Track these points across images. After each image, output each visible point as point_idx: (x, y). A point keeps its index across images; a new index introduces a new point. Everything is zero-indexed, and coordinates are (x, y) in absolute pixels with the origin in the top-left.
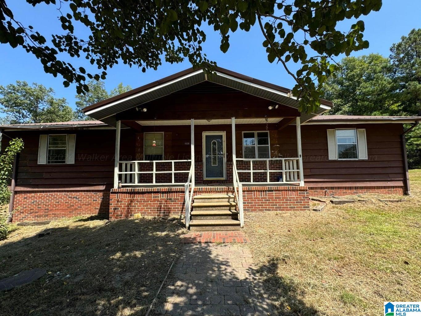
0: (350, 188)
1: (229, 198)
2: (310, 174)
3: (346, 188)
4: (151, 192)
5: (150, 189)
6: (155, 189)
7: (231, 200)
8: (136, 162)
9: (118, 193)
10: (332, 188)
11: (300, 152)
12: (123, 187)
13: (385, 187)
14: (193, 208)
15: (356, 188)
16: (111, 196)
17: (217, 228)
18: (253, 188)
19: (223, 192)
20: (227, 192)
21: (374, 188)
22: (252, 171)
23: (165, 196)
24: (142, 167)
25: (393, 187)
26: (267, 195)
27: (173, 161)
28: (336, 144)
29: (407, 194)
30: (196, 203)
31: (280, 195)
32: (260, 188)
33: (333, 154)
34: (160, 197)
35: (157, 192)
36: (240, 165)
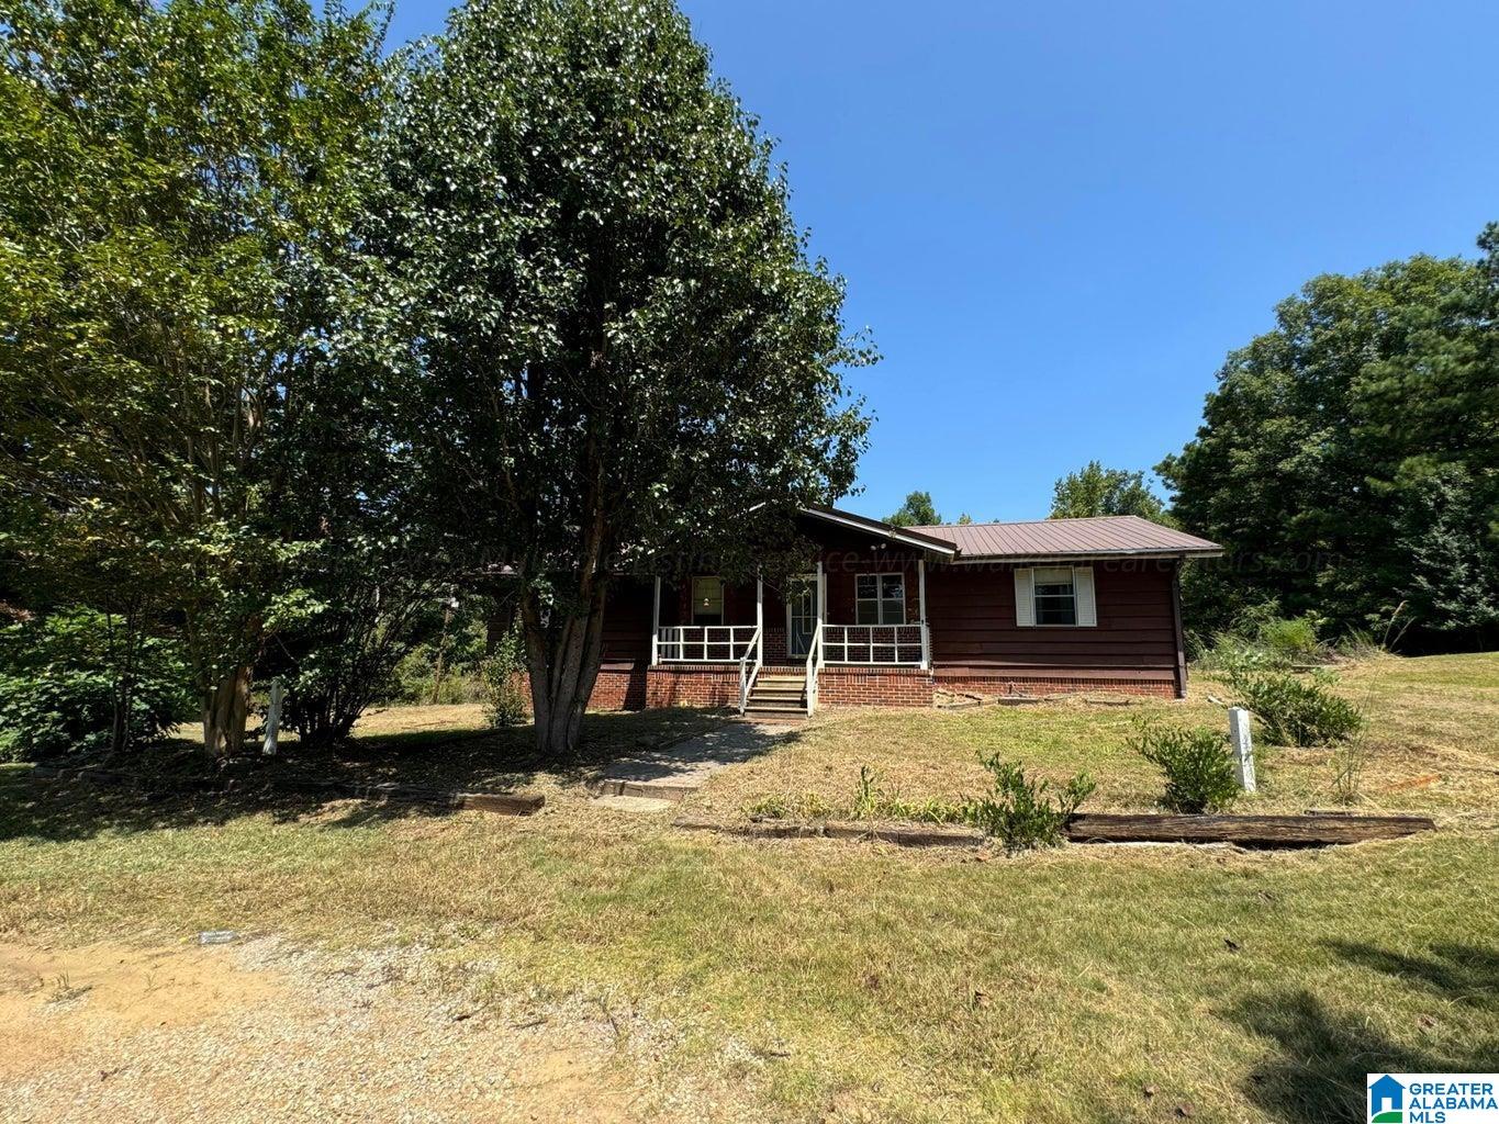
0: (1062, 681)
2: (980, 651)
3: (1051, 680)
4: (701, 672)
5: (699, 667)
6: (707, 668)
8: (681, 628)
9: (656, 671)
10: (1025, 680)
11: (923, 616)
12: (664, 663)
13: (1134, 682)
14: (752, 692)
15: (1074, 681)
16: (649, 675)
17: (777, 715)
18: (846, 670)
19: (792, 674)
22: (846, 644)
23: (720, 678)
24: (689, 635)
25: (1153, 682)
26: (867, 682)
27: (732, 627)
28: (1033, 596)
29: (1179, 696)
30: (760, 687)
31: (888, 681)
32: (857, 670)
33: (1026, 616)
34: (713, 678)
35: (710, 672)
36: (830, 635)
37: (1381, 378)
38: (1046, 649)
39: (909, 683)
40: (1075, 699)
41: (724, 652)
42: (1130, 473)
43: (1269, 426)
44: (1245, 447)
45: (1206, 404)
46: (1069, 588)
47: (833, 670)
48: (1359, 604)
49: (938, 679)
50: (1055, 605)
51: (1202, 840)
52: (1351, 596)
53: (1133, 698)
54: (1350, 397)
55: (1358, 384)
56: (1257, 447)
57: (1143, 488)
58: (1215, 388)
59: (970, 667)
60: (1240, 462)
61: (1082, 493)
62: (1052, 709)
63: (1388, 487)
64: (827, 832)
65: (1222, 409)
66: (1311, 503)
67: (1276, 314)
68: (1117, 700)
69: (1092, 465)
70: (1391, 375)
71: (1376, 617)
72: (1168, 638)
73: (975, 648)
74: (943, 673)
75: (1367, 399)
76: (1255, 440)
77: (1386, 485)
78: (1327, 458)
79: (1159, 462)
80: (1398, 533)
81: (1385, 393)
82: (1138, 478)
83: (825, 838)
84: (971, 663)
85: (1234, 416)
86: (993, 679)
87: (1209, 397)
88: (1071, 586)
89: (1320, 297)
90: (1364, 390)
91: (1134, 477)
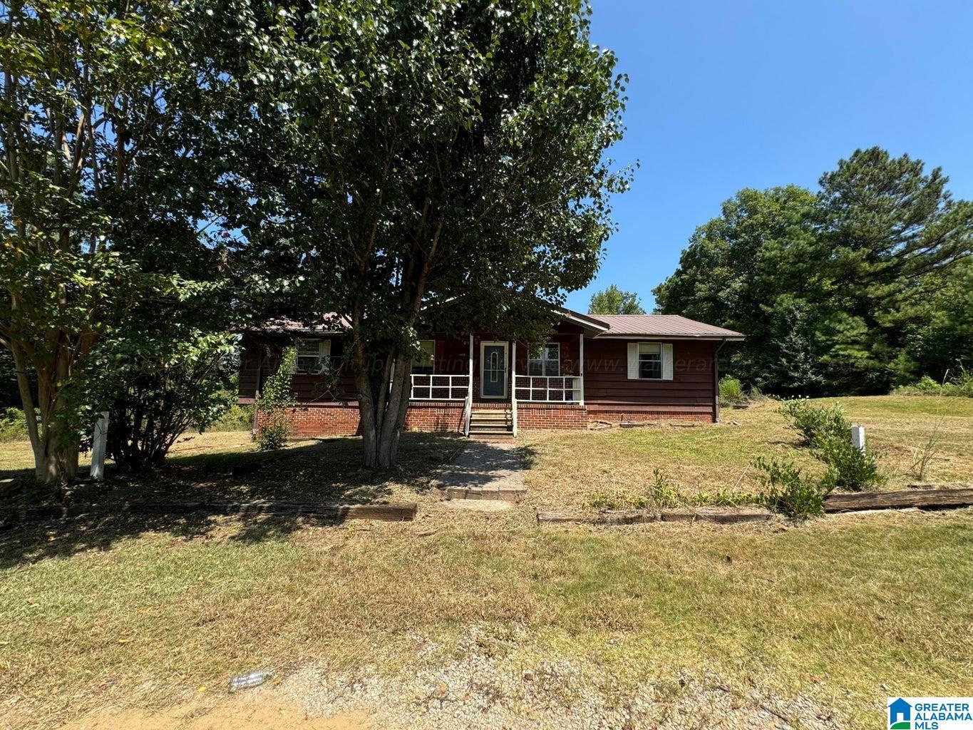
0: (651, 413)
1: (507, 414)
2: (605, 395)
3: (646, 412)
4: (427, 407)
5: (427, 404)
6: (433, 404)
7: (508, 416)
8: (412, 376)
10: (631, 412)
11: (581, 371)
13: (691, 413)
14: (471, 421)
15: (658, 413)
17: (493, 436)
18: (531, 406)
19: (501, 408)
20: (505, 409)
21: (679, 413)
22: (531, 389)
23: (442, 412)
24: (418, 381)
25: (701, 413)
26: (541, 413)
27: (450, 376)
28: (638, 361)
29: (714, 421)
30: (474, 417)
31: (559, 413)
32: (539, 406)
33: (633, 373)
34: (437, 411)
35: (435, 407)
36: (520, 382)
37: (773, 249)
38: (645, 393)
39: (572, 414)
40: (664, 423)
41: (444, 393)
42: (630, 294)
43: (717, 270)
44: (702, 282)
45: (681, 256)
46: (657, 356)
47: (523, 406)
48: (752, 373)
49: (590, 412)
50: (650, 367)
51: (901, 507)
52: (748, 368)
53: (696, 423)
54: (755, 260)
55: (761, 251)
56: (709, 282)
57: (636, 303)
58: (687, 247)
59: (599, 404)
60: (700, 290)
61: (606, 303)
62: (654, 430)
63: (770, 310)
64: (664, 518)
65: (691, 259)
66: (731, 318)
67: (722, 207)
68: (687, 424)
69: (612, 287)
70: (776, 248)
71: (760, 379)
72: (710, 387)
73: (602, 393)
74: (592, 408)
75: (763, 260)
76: (708, 278)
77: (769, 309)
78: (742, 291)
79: (655, 287)
80: (772, 336)
81: (772, 259)
82: (634, 297)
83: (663, 522)
84: (599, 402)
85: (698, 263)
86: (612, 412)
87: (683, 252)
88: (659, 355)
89: (744, 201)
90: (763, 256)
91: (632, 296)
